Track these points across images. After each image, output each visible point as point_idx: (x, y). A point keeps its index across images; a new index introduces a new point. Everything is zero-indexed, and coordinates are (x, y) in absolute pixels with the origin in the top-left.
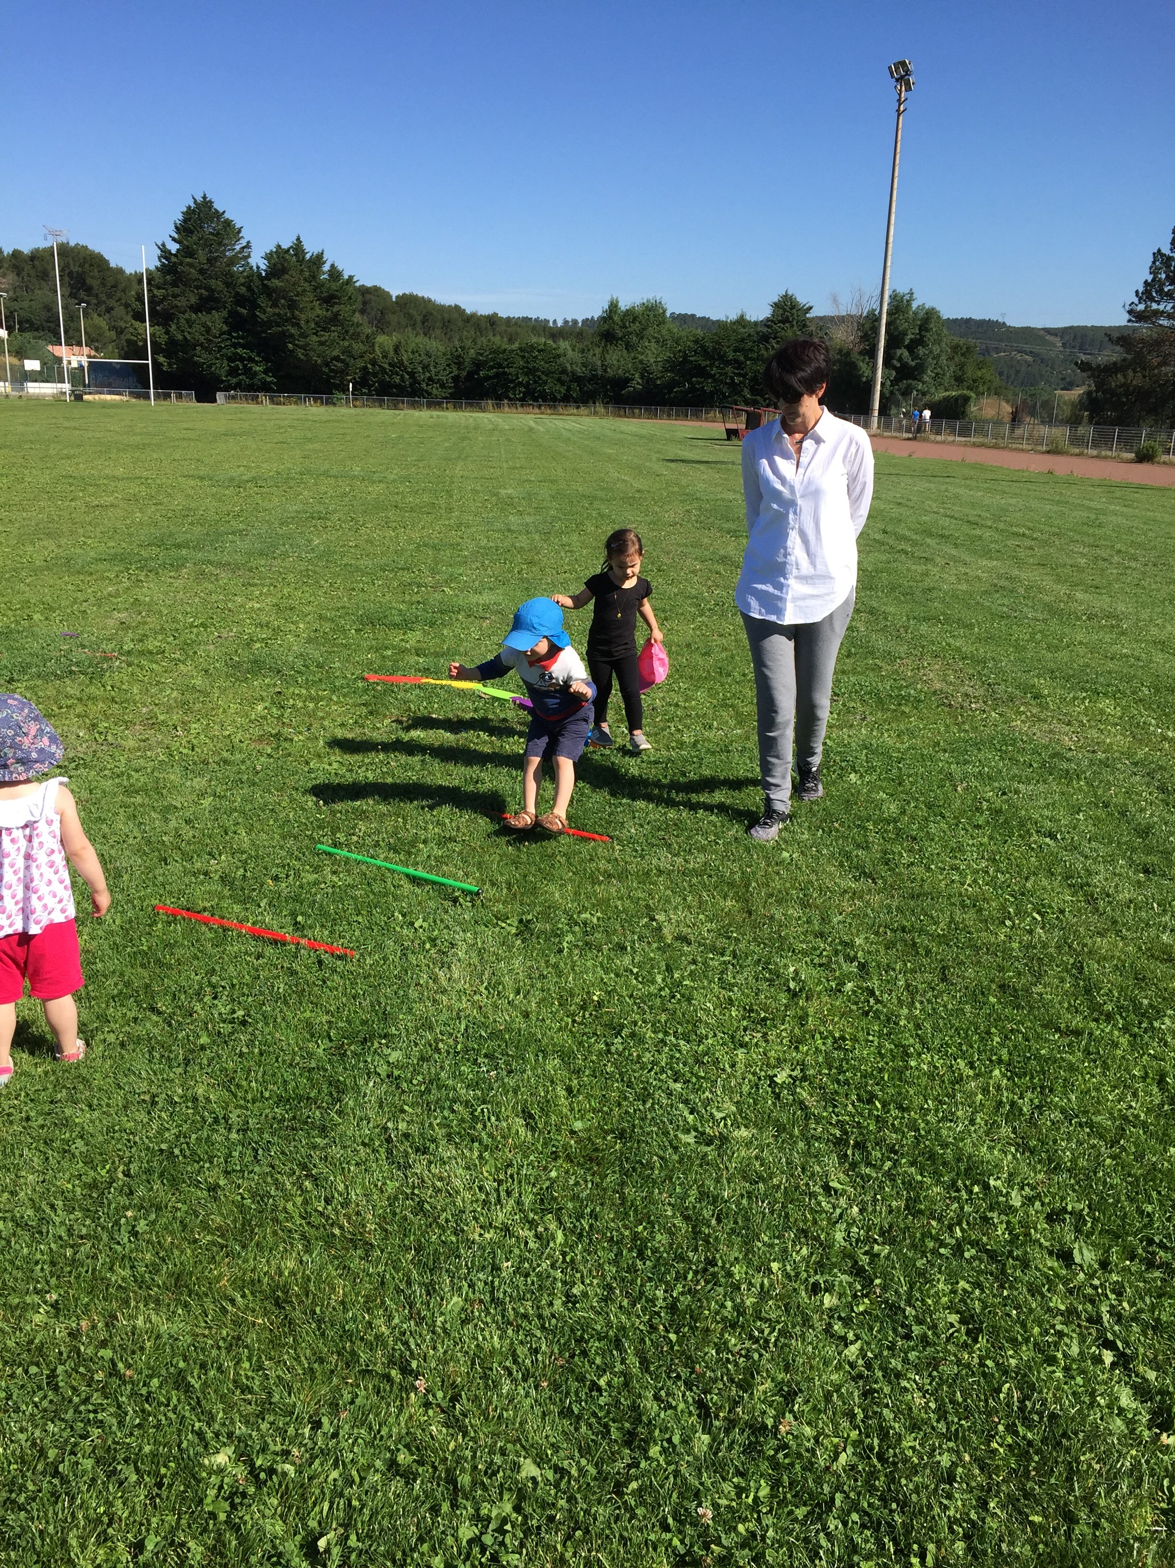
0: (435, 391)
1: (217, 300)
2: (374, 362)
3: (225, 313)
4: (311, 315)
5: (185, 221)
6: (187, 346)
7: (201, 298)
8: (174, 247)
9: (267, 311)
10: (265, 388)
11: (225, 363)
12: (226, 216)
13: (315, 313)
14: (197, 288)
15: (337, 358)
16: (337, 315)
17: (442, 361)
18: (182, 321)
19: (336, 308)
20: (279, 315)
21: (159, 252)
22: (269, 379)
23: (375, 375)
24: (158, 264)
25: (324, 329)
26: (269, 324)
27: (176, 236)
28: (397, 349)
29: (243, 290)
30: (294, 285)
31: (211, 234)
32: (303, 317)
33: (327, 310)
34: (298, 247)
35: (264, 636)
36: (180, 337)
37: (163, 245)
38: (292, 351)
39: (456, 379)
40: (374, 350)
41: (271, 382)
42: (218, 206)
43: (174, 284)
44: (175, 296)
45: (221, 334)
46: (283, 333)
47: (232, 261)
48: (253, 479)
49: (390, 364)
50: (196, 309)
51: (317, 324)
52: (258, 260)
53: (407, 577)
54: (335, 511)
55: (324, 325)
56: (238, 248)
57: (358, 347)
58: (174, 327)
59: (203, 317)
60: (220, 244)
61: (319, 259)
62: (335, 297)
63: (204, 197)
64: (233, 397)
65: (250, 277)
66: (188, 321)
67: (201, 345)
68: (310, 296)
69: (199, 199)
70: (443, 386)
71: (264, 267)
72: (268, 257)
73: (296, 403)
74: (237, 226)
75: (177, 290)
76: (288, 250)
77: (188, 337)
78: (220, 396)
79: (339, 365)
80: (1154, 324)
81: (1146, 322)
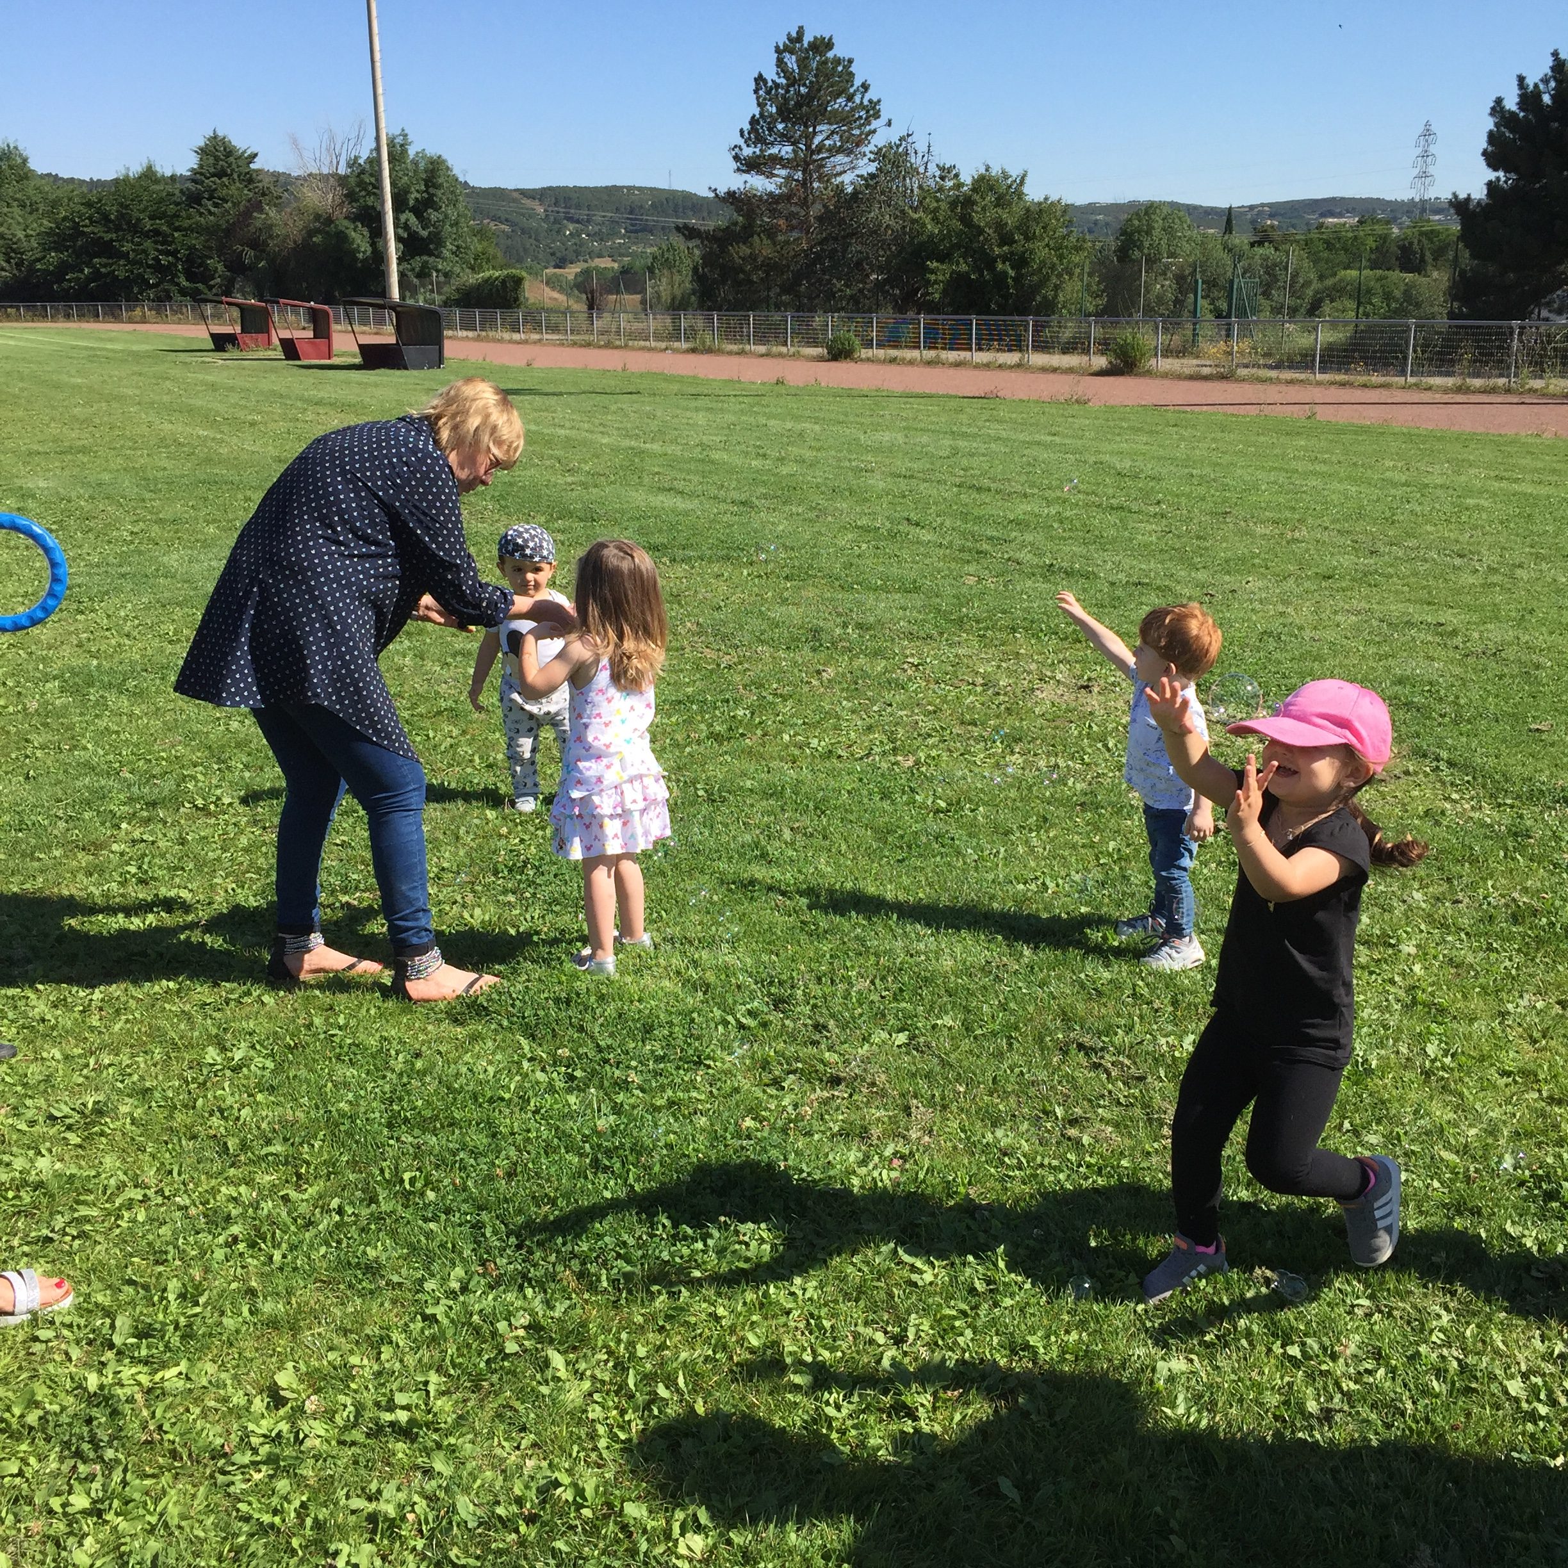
80: (771, 175)
81: (760, 172)
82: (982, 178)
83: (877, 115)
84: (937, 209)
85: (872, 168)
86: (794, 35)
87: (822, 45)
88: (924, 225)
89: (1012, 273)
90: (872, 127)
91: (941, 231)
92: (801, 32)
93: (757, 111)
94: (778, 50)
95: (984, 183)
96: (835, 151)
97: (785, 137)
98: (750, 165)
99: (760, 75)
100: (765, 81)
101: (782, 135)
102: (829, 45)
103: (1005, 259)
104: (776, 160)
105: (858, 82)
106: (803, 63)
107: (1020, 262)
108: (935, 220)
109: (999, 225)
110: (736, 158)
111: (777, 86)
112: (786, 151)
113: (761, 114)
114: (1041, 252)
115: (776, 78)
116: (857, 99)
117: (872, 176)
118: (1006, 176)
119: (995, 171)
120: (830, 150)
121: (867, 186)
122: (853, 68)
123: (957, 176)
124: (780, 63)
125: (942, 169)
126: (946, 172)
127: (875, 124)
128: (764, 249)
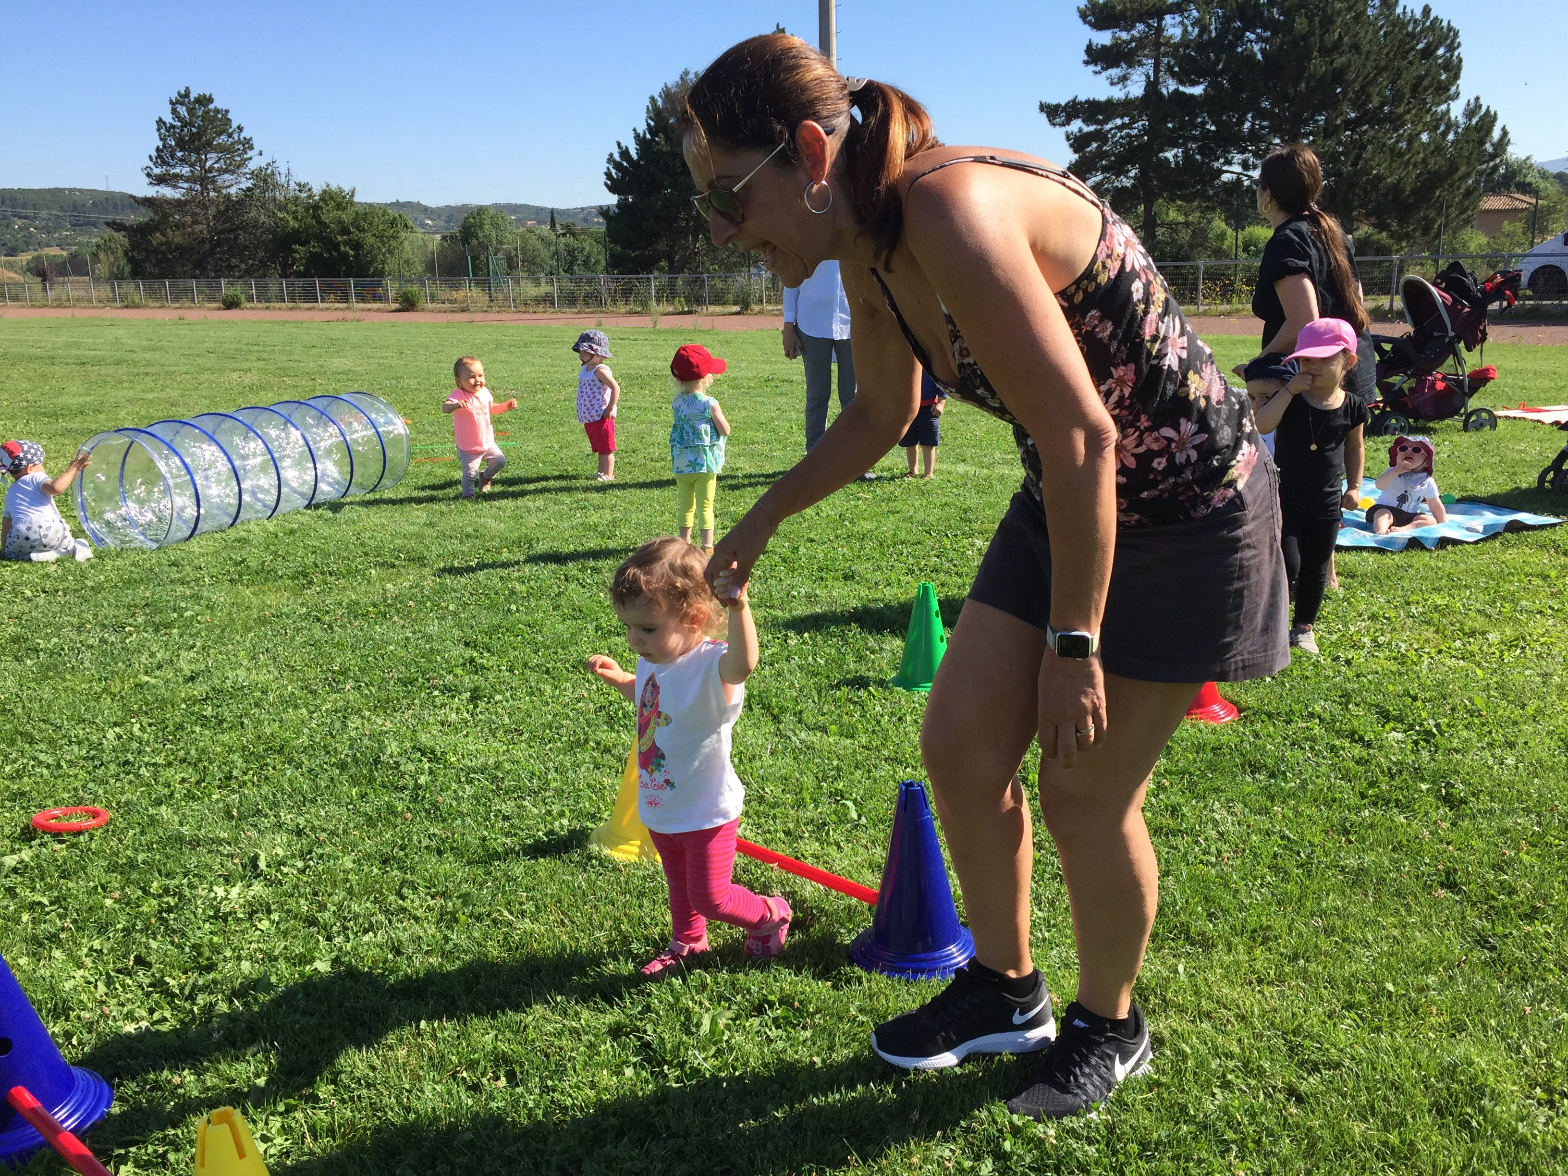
80: (175, 187)
81: (167, 185)
82: (325, 192)
83: (251, 148)
84: (296, 212)
85: (249, 184)
86: (183, 92)
87: (204, 100)
88: (288, 222)
89: (352, 253)
90: (248, 156)
91: (300, 226)
92: (188, 91)
93: (160, 144)
94: (171, 102)
95: (328, 196)
96: (222, 171)
97: (182, 160)
98: (160, 180)
99: (160, 119)
100: (165, 123)
101: (181, 160)
102: (210, 100)
103: (346, 243)
104: (177, 177)
105: (234, 125)
106: (191, 111)
107: (357, 246)
108: (295, 218)
109: (340, 222)
110: (148, 175)
111: (173, 127)
112: (186, 170)
113: (164, 146)
114: (369, 239)
115: (172, 121)
116: (236, 136)
117: (249, 189)
118: (342, 191)
119: (334, 187)
120: (218, 170)
121: (246, 196)
122: (229, 116)
123: (310, 190)
124: (174, 111)
125: (299, 185)
126: (301, 187)
127: (250, 154)
128: (177, 238)
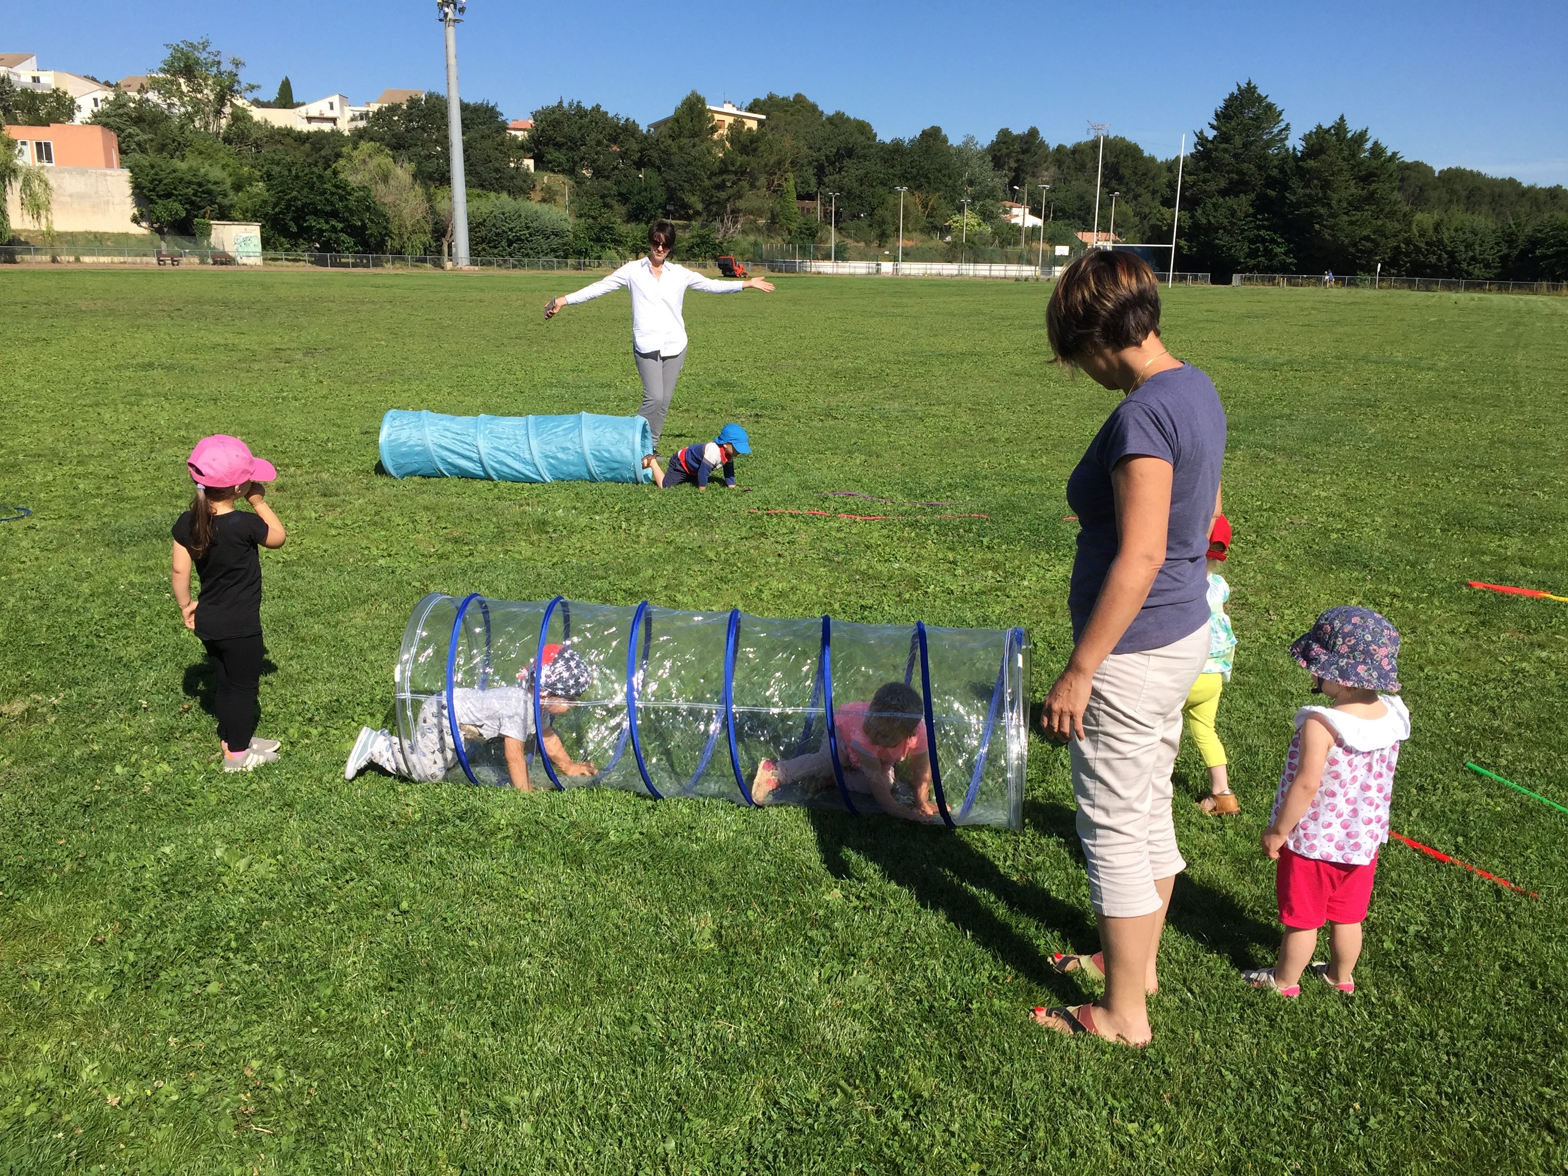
0: (1477, 272)
1: (1247, 183)
2: (1408, 242)
3: (1253, 196)
4: (1345, 194)
5: (1226, 108)
6: (1211, 229)
7: (1231, 182)
8: (1210, 134)
9: (1298, 192)
10: (1284, 269)
11: (1246, 244)
12: (1269, 100)
13: (1349, 192)
14: (1228, 172)
15: (1367, 238)
16: (1374, 192)
17: (1491, 240)
18: (1209, 205)
19: (1373, 186)
20: (1310, 195)
21: (1196, 139)
22: (1289, 261)
23: (1407, 255)
24: (1194, 151)
25: (1356, 209)
26: (1297, 205)
27: (1215, 123)
28: (1437, 227)
29: (1275, 172)
30: (1331, 164)
31: (1251, 118)
32: (1335, 196)
33: (1363, 189)
34: (1340, 127)
35: (1339, 526)
36: (1204, 221)
37: (1201, 132)
38: (1319, 232)
39: (1504, 259)
40: (1410, 229)
41: (1291, 263)
42: (1261, 91)
43: (1206, 170)
44: (1205, 181)
45: (1246, 217)
46: (1312, 215)
47: (1268, 144)
48: (1289, 362)
49: (1427, 244)
50: (1224, 193)
51: (1349, 203)
52: (1295, 142)
53: (1487, 476)
54: (1385, 399)
55: (1356, 205)
56: (1276, 130)
57: (1393, 226)
58: (1199, 211)
59: (1230, 201)
60: (1258, 128)
61: (1361, 137)
62: (1375, 175)
63: (1249, 84)
64: (1249, 279)
65: (1284, 160)
66: (1214, 205)
67: (1224, 228)
68: (1346, 175)
69: (1243, 85)
70: (1487, 266)
71: (1301, 148)
72: (1307, 138)
73: (1314, 285)
74: (1279, 109)
75: (1208, 176)
76: (1330, 129)
77: (1212, 220)
78: (1236, 278)
79: (1368, 244)
